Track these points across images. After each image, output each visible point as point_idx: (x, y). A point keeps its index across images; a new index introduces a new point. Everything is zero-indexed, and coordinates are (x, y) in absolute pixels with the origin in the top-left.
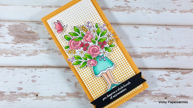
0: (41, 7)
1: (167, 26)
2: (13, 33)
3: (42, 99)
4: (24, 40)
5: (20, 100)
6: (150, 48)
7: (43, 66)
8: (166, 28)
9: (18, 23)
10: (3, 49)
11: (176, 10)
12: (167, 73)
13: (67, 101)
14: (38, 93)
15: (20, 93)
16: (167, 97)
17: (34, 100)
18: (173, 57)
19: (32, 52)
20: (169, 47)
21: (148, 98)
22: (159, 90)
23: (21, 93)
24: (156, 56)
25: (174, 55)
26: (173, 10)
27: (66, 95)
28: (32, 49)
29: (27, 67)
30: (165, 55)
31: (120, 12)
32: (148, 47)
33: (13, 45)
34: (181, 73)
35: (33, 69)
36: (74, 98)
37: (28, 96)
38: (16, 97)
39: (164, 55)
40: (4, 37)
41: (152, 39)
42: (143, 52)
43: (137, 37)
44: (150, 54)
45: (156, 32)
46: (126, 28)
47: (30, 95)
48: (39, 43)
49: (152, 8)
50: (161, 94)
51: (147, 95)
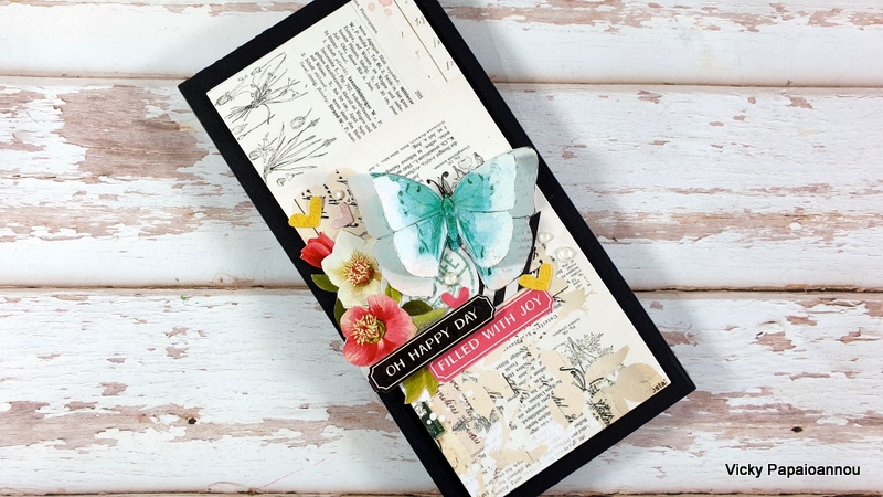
0: (207, 9)
1: (795, 88)
2: (79, 132)
3: (215, 436)
4: (132, 161)
5: (113, 443)
6: (717, 195)
7: (217, 282)
8: (791, 99)
9: (105, 87)
10: (36, 204)
11: (835, 11)
12: (799, 311)
13: (331, 444)
14: (197, 409)
15: (113, 410)
16: (800, 426)
17: (177, 439)
18: (828, 236)
19: (168, 215)
20: (805, 189)
21: (713, 430)
22: (765, 391)
23: (118, 408)
24: (745, 230)
25: (833, 223)
26: (824, 12)
27: (328, 415)
28: (170, 204)
29: (145, 287)
30: (789, 224)
31: (574, 25)
32: (707, 188)
33: (82, 186)
34: (867, 311)
35: (174, 298)
36: (363, 431)
37: (151, 422)
38: (97, 427)
39: (780, 225)
40: (41, 148)
41: (725, 151)
42: (682, 212)
43: (656, 143)
44: (715, 223)
45: (742, 118)
46: (604, 100)
47: (161, 417)
48: (201, 175)
49: (724, 8)
50: (774, 410)
51: (705, 416)
